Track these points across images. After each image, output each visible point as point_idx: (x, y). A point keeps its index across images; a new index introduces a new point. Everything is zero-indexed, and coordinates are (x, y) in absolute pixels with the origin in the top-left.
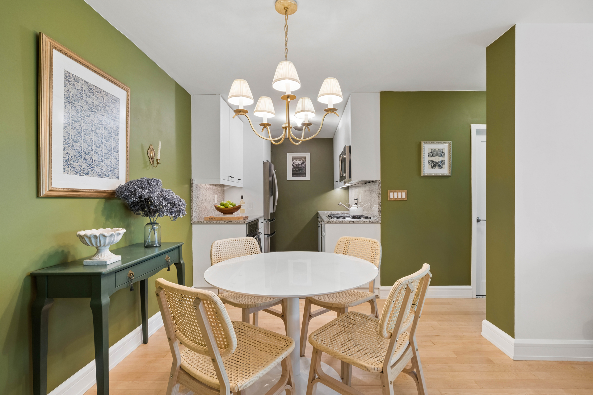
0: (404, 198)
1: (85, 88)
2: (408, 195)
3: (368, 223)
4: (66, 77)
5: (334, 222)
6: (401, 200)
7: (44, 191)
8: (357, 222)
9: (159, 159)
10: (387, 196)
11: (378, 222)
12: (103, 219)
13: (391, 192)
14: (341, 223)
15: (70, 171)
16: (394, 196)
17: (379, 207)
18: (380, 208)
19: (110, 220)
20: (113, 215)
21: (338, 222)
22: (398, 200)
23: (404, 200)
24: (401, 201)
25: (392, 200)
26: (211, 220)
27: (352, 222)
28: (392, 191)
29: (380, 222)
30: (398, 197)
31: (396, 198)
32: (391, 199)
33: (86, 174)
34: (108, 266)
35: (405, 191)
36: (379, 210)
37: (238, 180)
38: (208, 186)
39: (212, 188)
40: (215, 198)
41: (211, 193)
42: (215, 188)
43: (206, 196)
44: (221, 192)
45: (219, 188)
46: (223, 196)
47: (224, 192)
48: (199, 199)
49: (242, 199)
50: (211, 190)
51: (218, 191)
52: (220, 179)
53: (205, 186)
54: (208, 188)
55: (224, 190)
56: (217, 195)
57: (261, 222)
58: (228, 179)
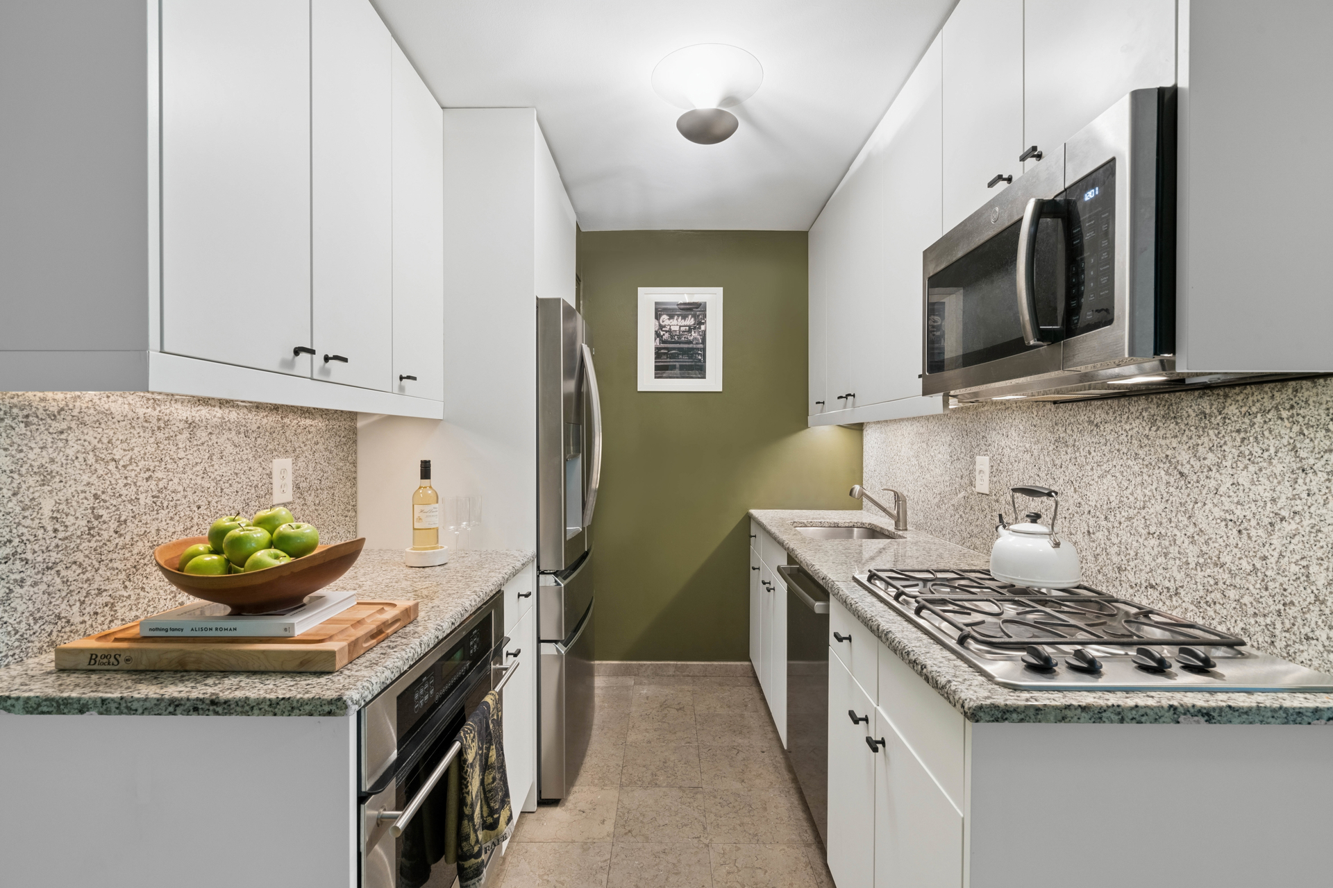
37: (401, 378)
38: (183, 412)
39: (238, 424)
40: (270, 475)
41: (230, 449)
42: (270, 420)
43: (159, 474)
44: (332, 444)
45: (308, 422)
46: (344, 459)
47: (355, 442)
48: (48, 506)
49: (427, 481)
50: (227, 435)
51: (302, 438)
52: (154, 354)
53: (141, 411)
54: (191, 425)
55: (354, 431)
56: (290, 460)
57: (519, 595)
58: (291, 364)
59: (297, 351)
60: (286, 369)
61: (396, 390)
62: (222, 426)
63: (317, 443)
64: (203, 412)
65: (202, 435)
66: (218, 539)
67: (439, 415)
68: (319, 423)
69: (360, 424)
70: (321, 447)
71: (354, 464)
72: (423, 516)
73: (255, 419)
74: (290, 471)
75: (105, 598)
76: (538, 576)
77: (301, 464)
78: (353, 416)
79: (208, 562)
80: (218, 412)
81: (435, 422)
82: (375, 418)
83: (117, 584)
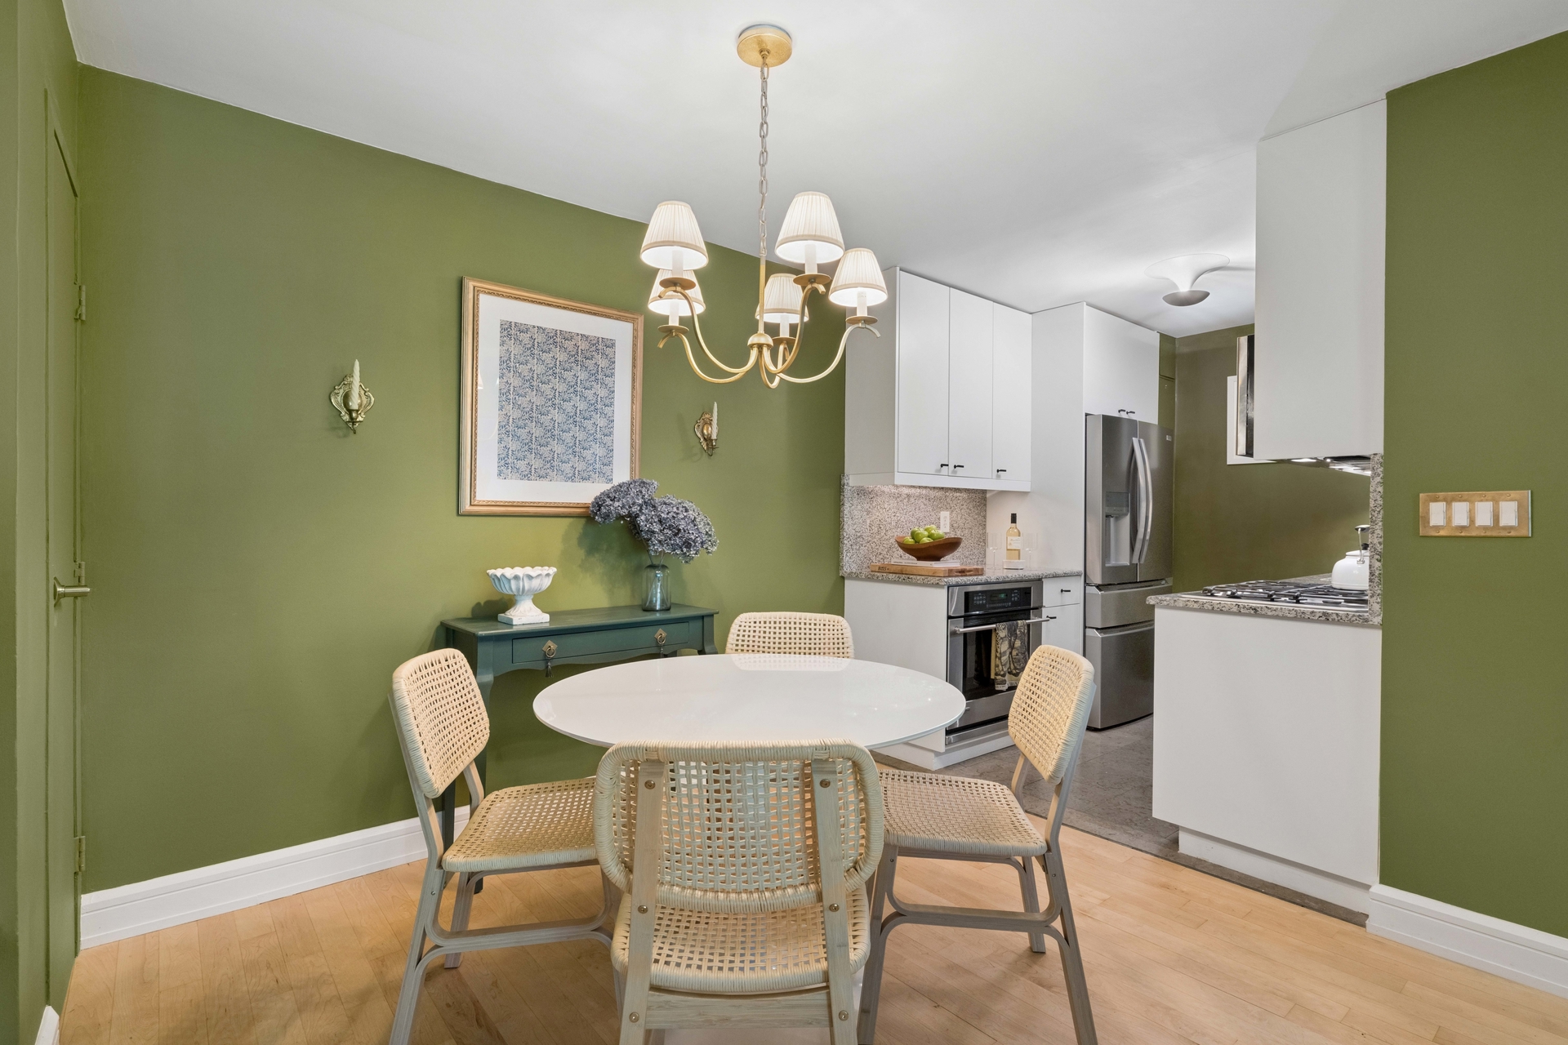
0: (1511, 528)
1: (540, 338)
2: (1536, 513)
3: (1317, 621)
4: (503, 329)
5: (1181, 605)
6: (1494, 534)
7: (466, 507)
8: (1270, 613)
9: (716, 440)
10: (1417, 517)
11: (1366, 620)
12: (582, 553)
13: (1436, 500)
14: (1208, 611)
15: (510, 475)
16: (1449, 519)
17: (1374, 561)
18: (1378, 564)
19: (597, 555)
20: (605, 547)
21: (1196, 606)
22: (1474, 534)
23: (1513, 534)
24: (1493, 541)
25: (1442, 533)
26: (884, 573)
27: (1247, 611)
28: (1441, 494)
29: (1378, 620)
30: (1472, 520)
31: (1463, 528)
32: (1437, 528)
33: (540, 477)
34: (514, 627)
35: (1513, 494)
36: (1372, 574)
37: (998, 471)
38: (906, 491)
39: (926, 496)
40: (939, 519)
41: (923, 506)
42: (940, 494)
43: (898, 515)
44: (971, 506)
45: (958, 494)
46: (979, 514)
47: (985, 505)
48: (868, 522)
49: (1014, 524)
50: (921, 500)
51: (955, 502)
52: (896, 473)
53: (893, 491)
54: (908, 496)
55: (985, 499)
56: (948, 513)
57: (1062, 591)
58: (940, 471)
59: (942, 465)
60: (938, 473)
61: (994, 477)
62: (920, 496)
63: (962, 505)
64: (913, 490)
65: (912, 500)
66: (914, 535)
67: (1027, 489)
68: (965, 495)
69: (988, 495)
70: (964, 507)
71: (985, 517)
72: (1012, 542)
73: (932, 493)
74: (948, 518)
75: (881, 557)
76: (1085, 587)
77: (954, 515)
78: (984, 492)
79: (910, 541)
80: (918, 490)
81: (1025, 494)
82: (994, 493)
83: (885, 553)
